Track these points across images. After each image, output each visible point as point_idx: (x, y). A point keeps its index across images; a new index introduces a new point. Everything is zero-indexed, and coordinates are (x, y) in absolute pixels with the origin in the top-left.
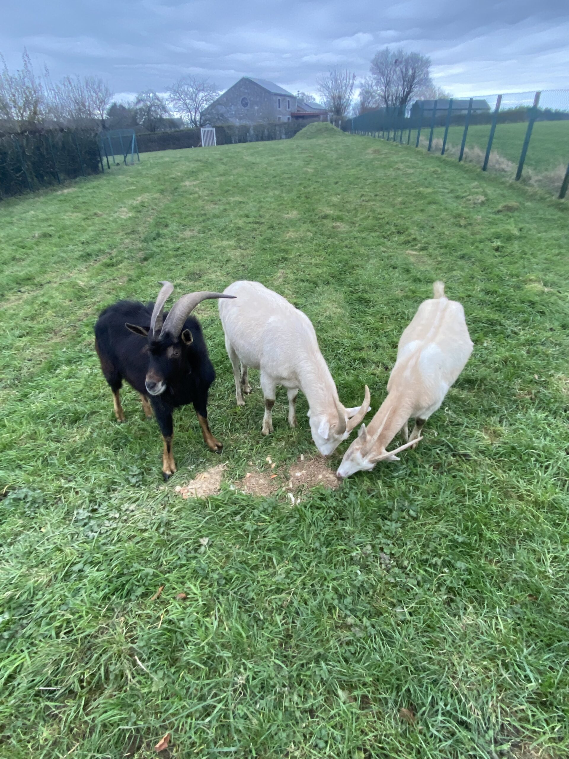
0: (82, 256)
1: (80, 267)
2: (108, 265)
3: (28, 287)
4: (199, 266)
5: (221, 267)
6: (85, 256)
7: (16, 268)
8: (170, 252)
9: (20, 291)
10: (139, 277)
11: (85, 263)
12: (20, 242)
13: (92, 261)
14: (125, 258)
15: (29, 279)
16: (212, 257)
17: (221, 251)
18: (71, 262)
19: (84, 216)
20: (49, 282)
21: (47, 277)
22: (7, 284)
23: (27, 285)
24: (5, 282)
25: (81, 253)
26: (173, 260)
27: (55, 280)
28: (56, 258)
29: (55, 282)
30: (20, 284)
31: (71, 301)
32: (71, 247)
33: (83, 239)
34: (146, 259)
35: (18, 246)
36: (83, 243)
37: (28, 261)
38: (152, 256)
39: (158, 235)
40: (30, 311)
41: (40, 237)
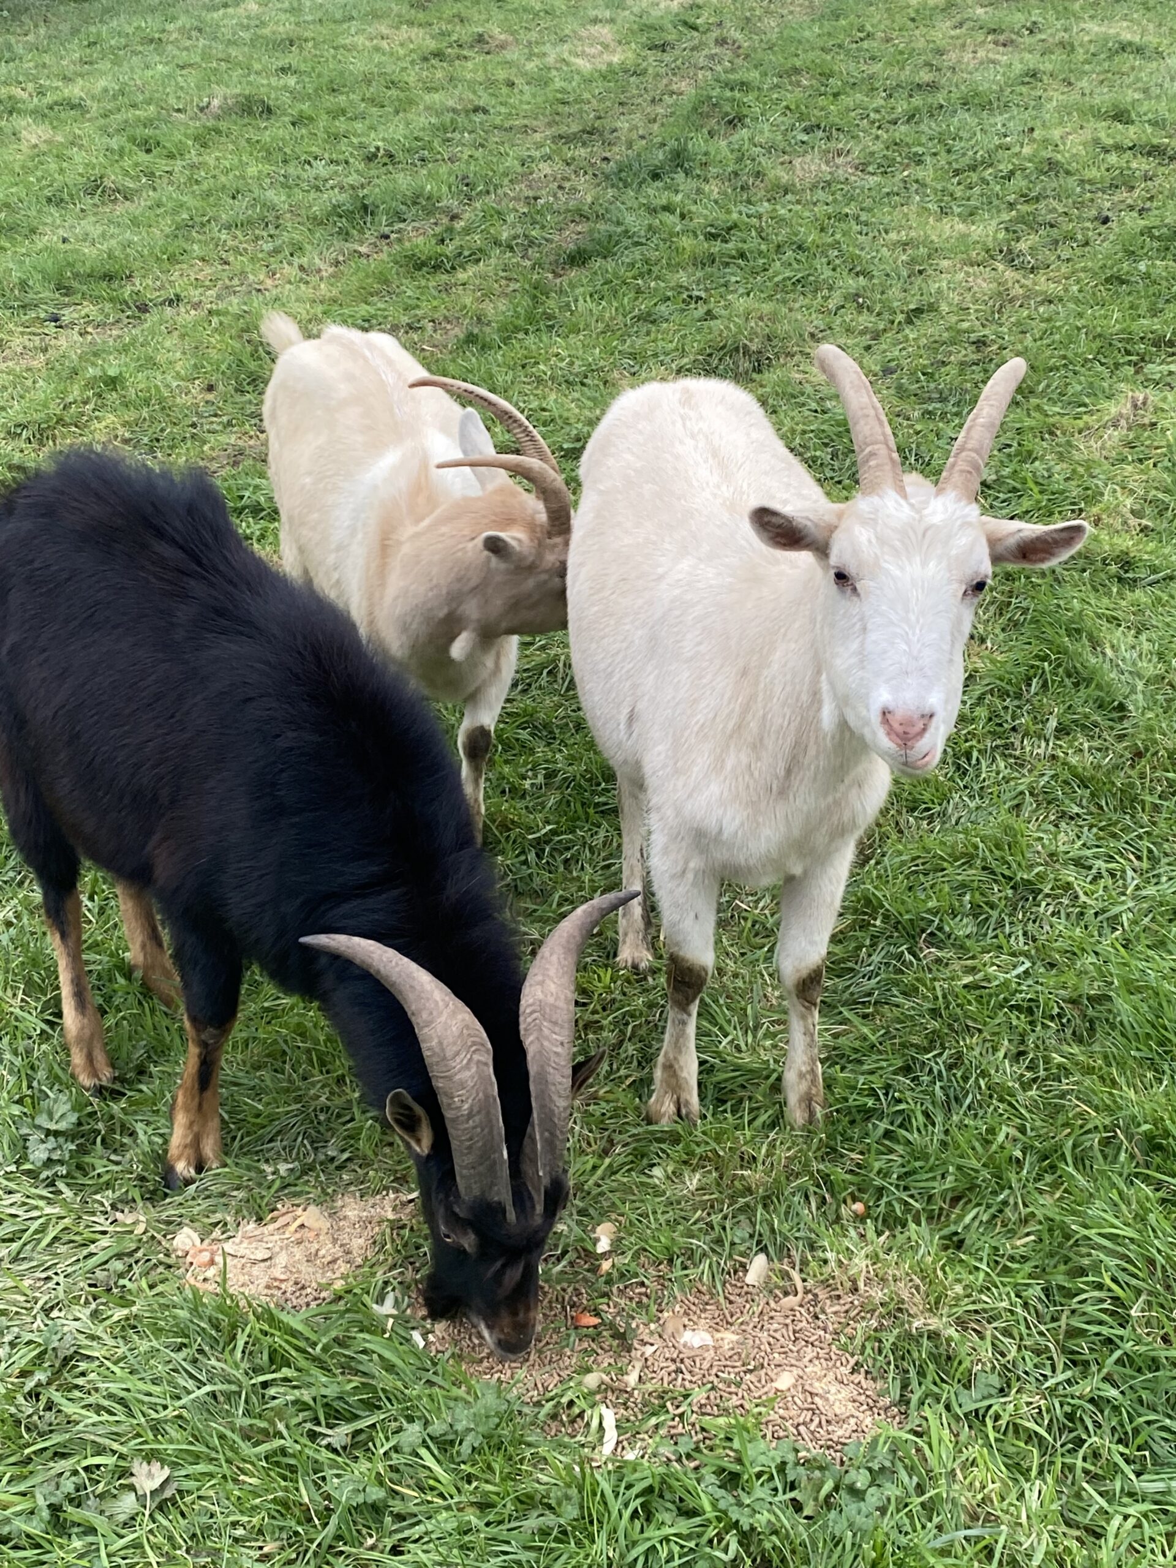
0: (336, 211)
1: (312, 257)
2: (418, 265)
3: (89, 308)
4: (774, 317)
5: (877, 336)
6: (349, 215)
7: (89, 226)
8: (686, 242)
9: (55, 319)
10: (509, 332)
11: (338, 244)
12: (147, 123)
13: (370, 236)
14: (497, 243)
15: (109, 277)
16: (853, 284)
17: (913, 261)
18: (293, 232)
19: (432, 45)
20: (174, 301)
21: (178, 280)
22: (23, 285)
23: (96, 300)
24: (16, 275)
25: (343, 197)
26: (682, 277)
27: (195, 294)
28: (240, 208)
29: (196, 306)
30: (68, 291)
31: (210, 388)
32: (320, 168)
33: (376, 141)
34: (578, 258)
35: (132, 140)
36: (371, 158)
37: (136, 208)
38: (606, 249)
39: (679, 159)
40: (45, 406)
41: (226, 111)
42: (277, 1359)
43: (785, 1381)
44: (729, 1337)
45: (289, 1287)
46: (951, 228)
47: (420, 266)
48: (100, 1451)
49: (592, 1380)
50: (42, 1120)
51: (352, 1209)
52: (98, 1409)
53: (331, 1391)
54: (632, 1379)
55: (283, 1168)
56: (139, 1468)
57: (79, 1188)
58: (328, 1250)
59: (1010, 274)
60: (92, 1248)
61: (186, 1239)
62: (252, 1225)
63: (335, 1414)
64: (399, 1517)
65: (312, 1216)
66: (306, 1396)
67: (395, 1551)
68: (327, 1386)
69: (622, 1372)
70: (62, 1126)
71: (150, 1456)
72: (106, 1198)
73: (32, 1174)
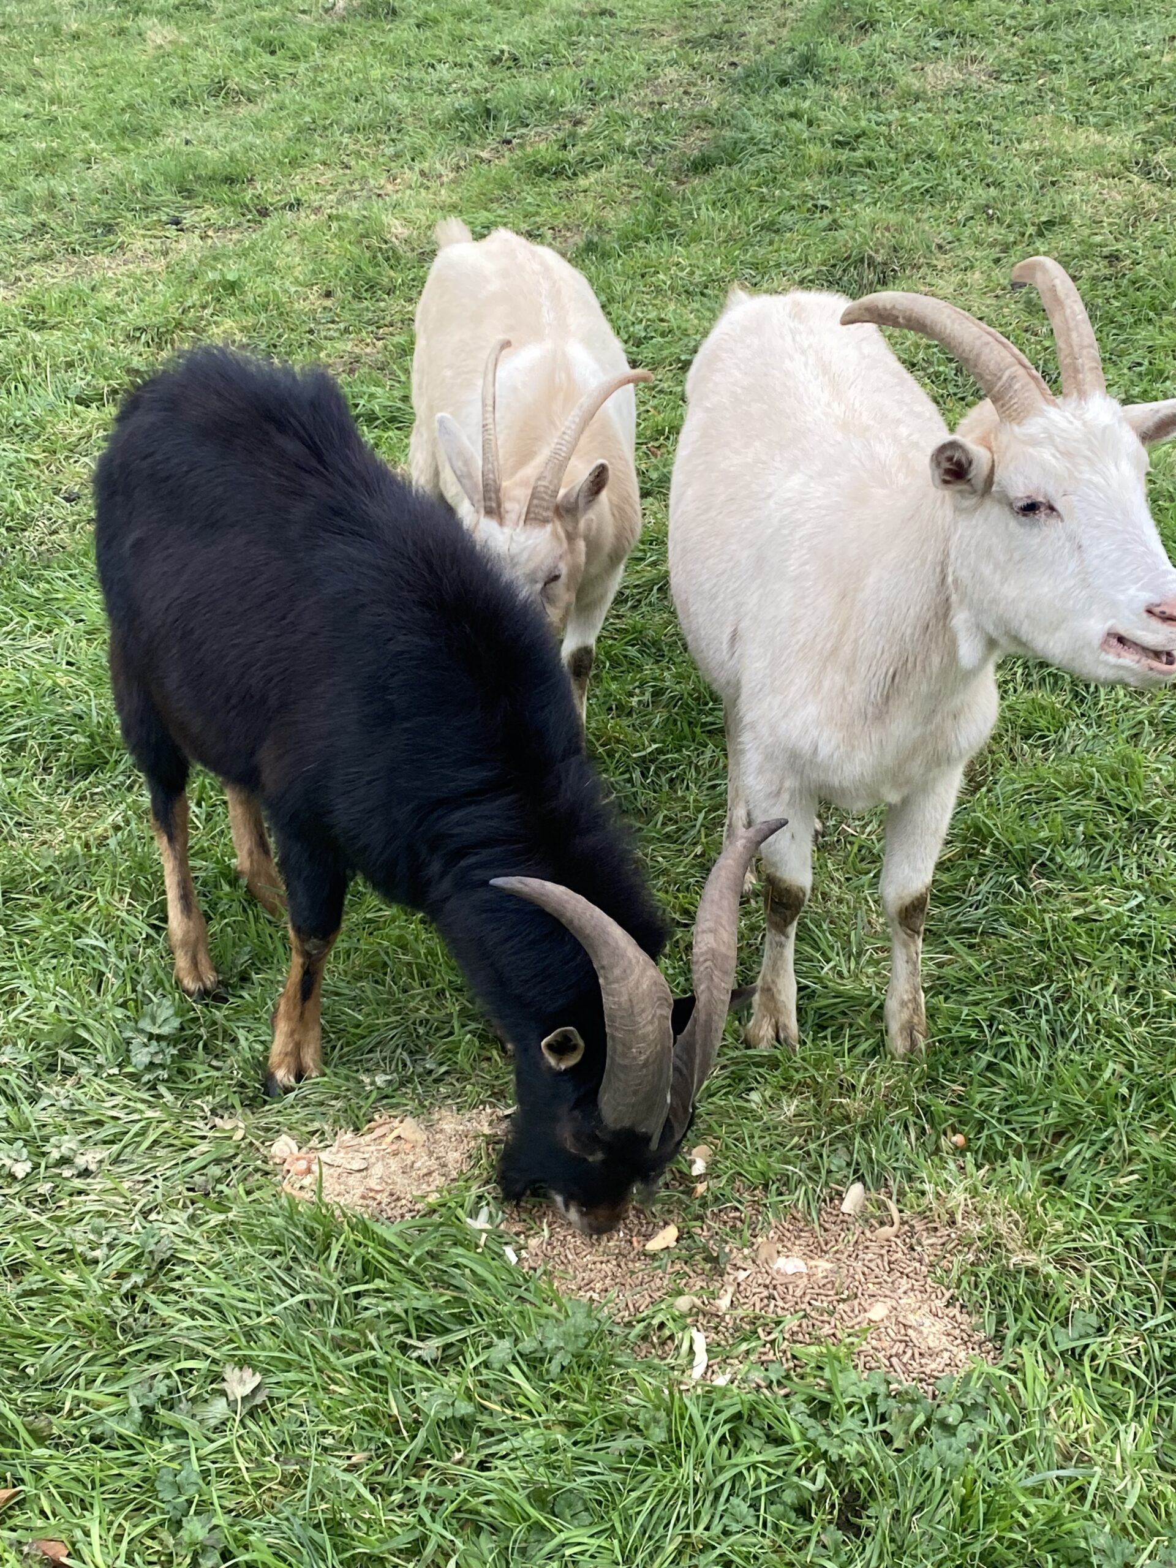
0: (458, 115)
1: (433, 162)
2: (540, 171)
3: (210, 212)
4: (901, 228)
5: (1006, 248)
6: (472, 119)
7: (210, 127)
8: (813, 150)
9: (177, 222)
10: (629, 240)
11: (459, 148)
12: (272, 24)
13: (492, 141)
14: (620, 149)
15: (230, 180)
16: (981, 194)
17: (1045, 172)
18: (416, 136)
20: (295, 205)
21: (299, 184)
22: (146, 187)
23: (218, 203)
24: (138, 177)
25: (466, 101)
26: (808, 186)
27: (315, 198)
28: (362, 112)
29: (317, 210)
30: (189, 194)
31: (328, 294)
32: (444, 71)
33: (501, 44)
34: (703, 165)
35: (257, 41)
36: (495, 61)
37: (258, 110)
38: (732, 156)
39: (808, 64)
40: (164, 309)
41: (351, 13)
42: (370, 1270)
43: (878, 1311)
44: (823, 1265)
45: (384, 1198)
46: (1087, 138)
47: (541, 171)
48: (194, 1355)
49: (683, 1303)
50: (145, 1024)
51: (449, 1122)
52: (193, 1313)
53: (423, 1304)
54: (724, 1303)
55: (380, 1080)
56: (231, 1373)
57: (179, 1093)
58: (424, 1163)
59: (1145, 187)
60: (191, 1153)
61: (283, 1146)
62: (350, 1135)
63: (427, 1327)
64: (488, 1433)
65: (409, 1128)
66: (398, 1307)
67: (482, 1466)
68: (419, 1299)
69: (714, 1296)
70: (165, 1030)
71: (243, 1362)
72: (206, 1103)
73: (134, 1077)
